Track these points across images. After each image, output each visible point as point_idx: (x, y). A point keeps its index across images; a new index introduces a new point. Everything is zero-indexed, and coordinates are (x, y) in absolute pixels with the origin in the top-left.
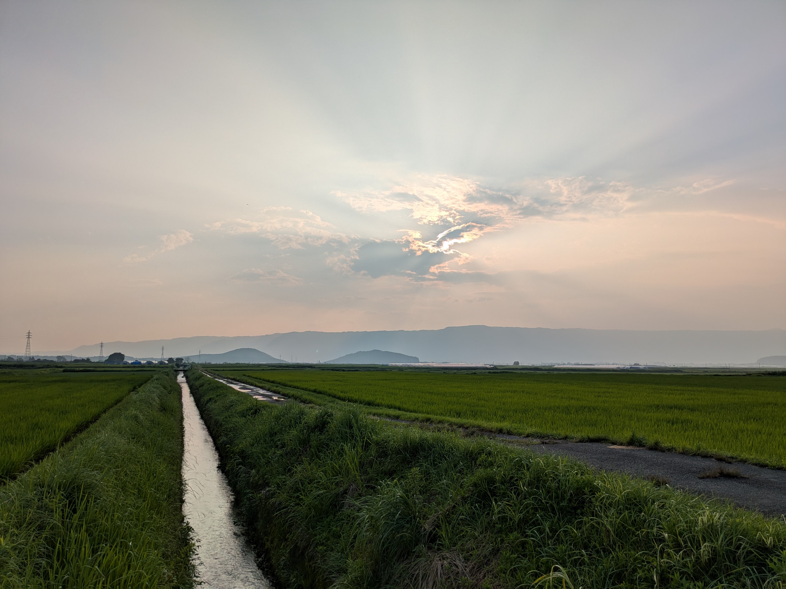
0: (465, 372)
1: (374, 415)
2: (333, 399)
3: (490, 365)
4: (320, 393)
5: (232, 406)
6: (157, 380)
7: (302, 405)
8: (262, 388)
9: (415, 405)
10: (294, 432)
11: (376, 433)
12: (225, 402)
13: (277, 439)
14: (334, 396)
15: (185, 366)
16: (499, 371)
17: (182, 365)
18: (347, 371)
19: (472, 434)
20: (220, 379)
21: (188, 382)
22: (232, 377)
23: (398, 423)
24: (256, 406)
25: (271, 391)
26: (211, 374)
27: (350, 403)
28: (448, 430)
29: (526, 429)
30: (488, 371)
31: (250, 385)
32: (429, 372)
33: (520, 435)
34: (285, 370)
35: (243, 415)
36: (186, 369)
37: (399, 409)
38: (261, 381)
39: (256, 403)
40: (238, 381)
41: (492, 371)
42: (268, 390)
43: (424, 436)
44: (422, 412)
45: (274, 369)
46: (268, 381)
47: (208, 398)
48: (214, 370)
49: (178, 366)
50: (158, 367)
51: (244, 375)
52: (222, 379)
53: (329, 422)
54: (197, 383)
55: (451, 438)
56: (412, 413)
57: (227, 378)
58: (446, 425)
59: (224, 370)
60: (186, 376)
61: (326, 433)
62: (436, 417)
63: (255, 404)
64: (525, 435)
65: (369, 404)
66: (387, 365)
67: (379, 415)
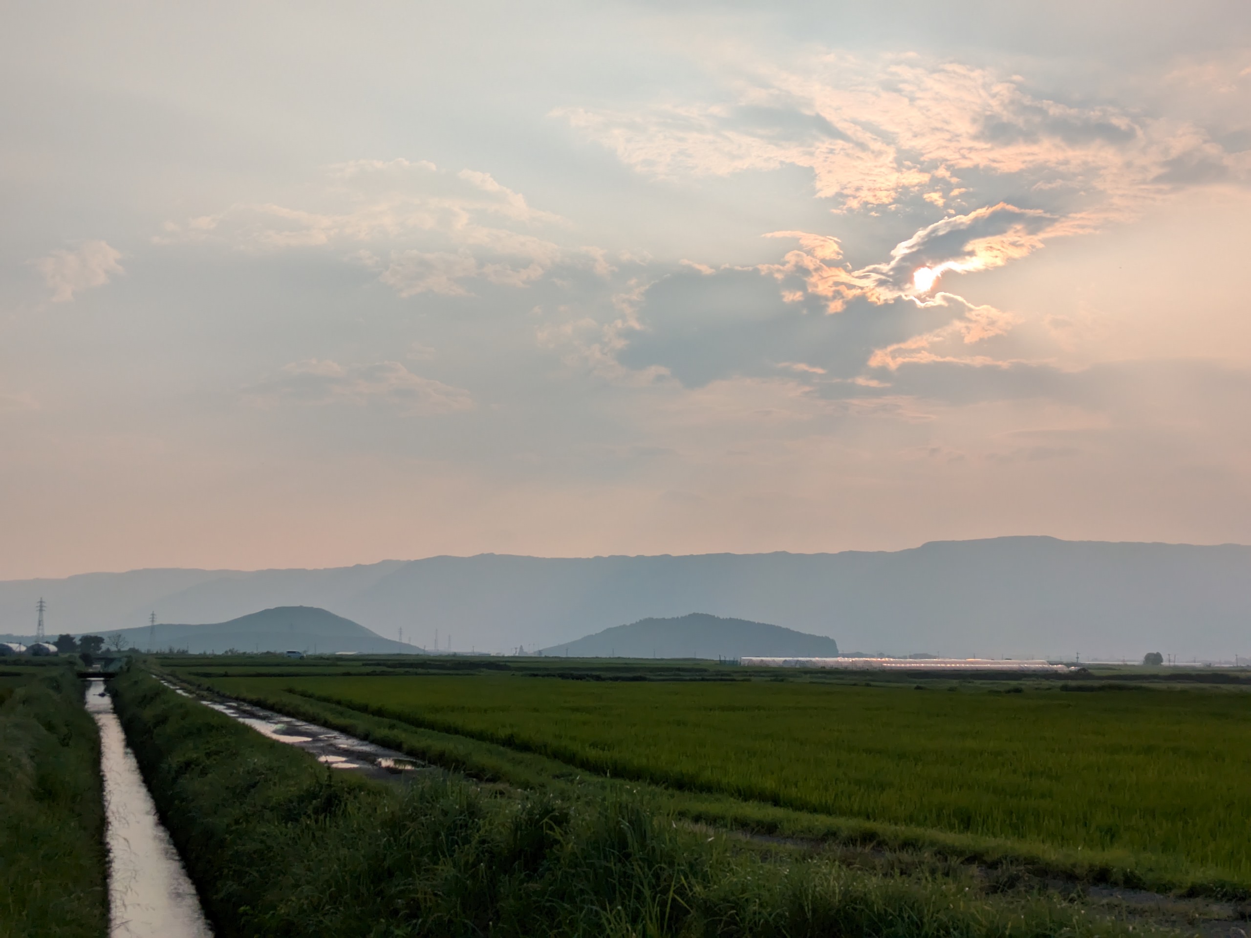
0: (987, 685)
1: (697, 819)
2: (570, 768)
3: (1068, 665)
4: (525, 747)
5: (254, 786)
6: (24, 703)
7: (473, 788)
8: (346, 731)
9: (826, 789)
10: (446, 870)
11: (706, 880)
12: (231, 774)
13: (393, 890)
14: (570, 759)
15: (108, 659)
16: (1096, 683)
17: (99, 659)
18: (611, 679)
19: (1012, 883)
20: (215, 702)
21: (118, 710)
22: (254, 697)
23: (772, 845)
24: (329, 786)
25: (373, 742)
26: (190, 687)
27: (618, 782)
28: (933, 872)
29: (1187, 873)
30: (1060, 683)
31: (306, 720)
32: (868, 685)
33: (1164, 888)
34: (416, 674)
35: (290, 815)
36: (112, 669)
37: (776, 801)
38: (340, 708)
39: (330, 777)
40: (272, 708)
41: (1072, 683)
42: (365, 738)
43: (858, 887)
44: (851, 813)
45: (383, 674)
46: (364, 709)
47: (182, 759)
48: (197, 674)
49: (87, 659)
50: (27, 663)
51: (291, 691)
52: (221, 703)
53: (557, 842)
54: (148, 714)
55: (944, 895)
56: (817, 816)
57: (237, 699)
58: (927, 855)
59: (226, 675)
60: (111, 691)
61: (548, 875)
62: (893, 827)
63: (324, 779)
64: (1183, 891)
65: (681, 784)
66: (734, 663)
67: (713, 820)
